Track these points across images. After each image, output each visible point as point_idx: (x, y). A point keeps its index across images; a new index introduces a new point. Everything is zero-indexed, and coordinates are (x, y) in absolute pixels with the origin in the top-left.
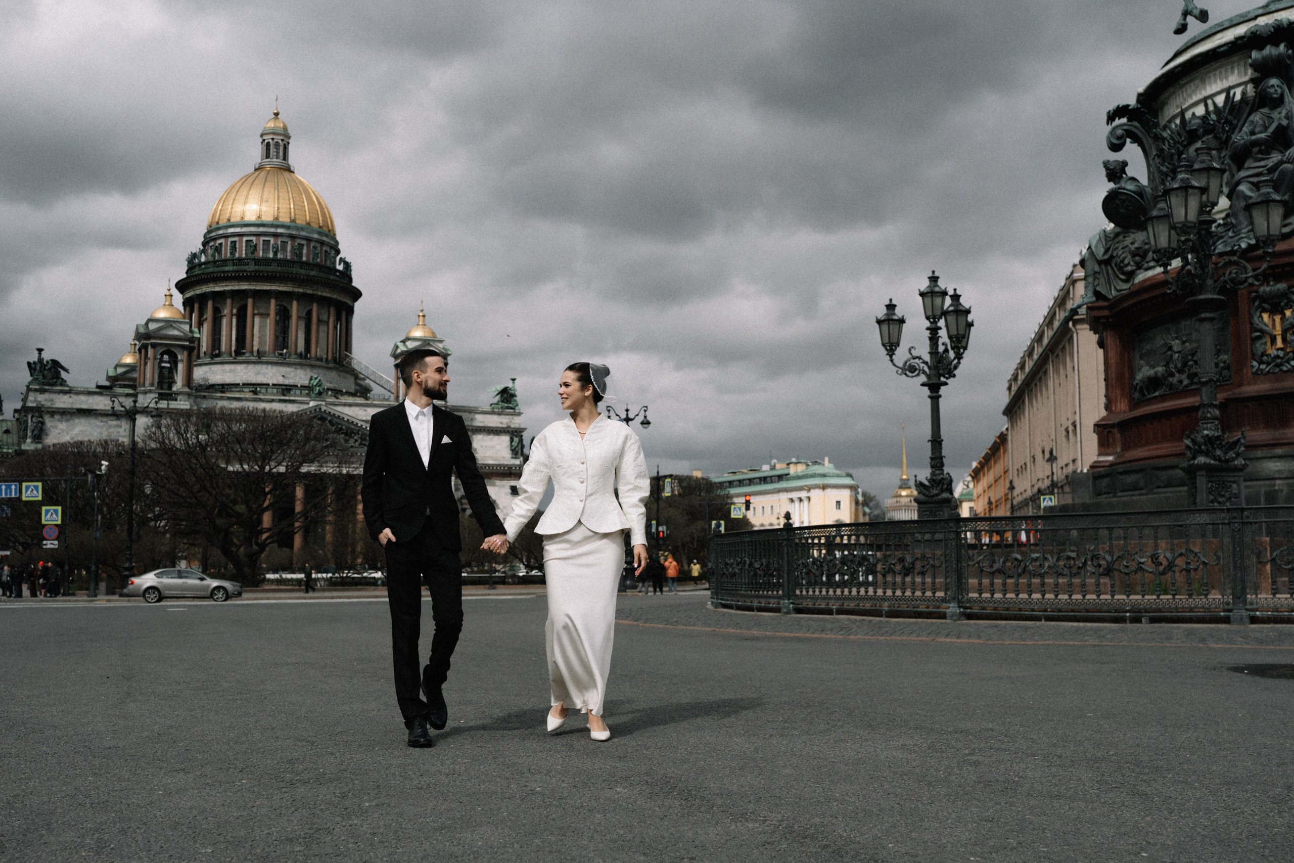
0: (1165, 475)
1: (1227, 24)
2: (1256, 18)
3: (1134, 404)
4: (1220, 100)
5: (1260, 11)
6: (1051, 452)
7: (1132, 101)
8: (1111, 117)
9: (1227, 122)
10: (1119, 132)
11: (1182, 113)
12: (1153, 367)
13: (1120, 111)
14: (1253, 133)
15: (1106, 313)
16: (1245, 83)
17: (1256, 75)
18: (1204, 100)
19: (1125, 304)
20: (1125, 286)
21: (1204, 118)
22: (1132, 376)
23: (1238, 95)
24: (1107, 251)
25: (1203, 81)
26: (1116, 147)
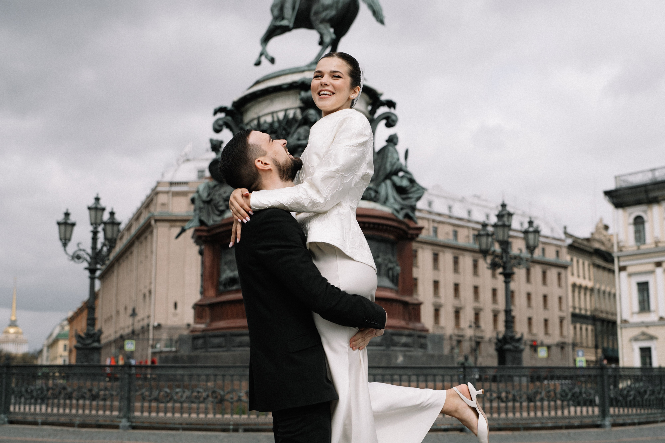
0: (238, 339)
1: (287, 72)
2: (303, 71)
3: (219, 293)
4: (281, 115)
5: (306, 68)
6: (134, 310)
7: (229, 105)
8: (215, 113)
9: (284, 129)
10: (221, 122)
11: (259, 118)
12: (232, 271)
13: (222, 110)
14: (299, 139)
15: (205, 234)
16: (296, 108)
17: (301, 105)
18: (272, 113)
19: (218, 231)
20: (218, 219)
21: (272, 124)
22: (219, 275)
23: (291, 115)
24: (209, 195)
25: (272, 101)
26: (217, 131)
